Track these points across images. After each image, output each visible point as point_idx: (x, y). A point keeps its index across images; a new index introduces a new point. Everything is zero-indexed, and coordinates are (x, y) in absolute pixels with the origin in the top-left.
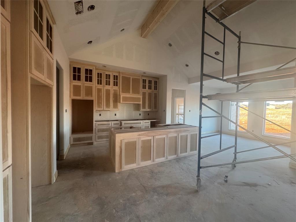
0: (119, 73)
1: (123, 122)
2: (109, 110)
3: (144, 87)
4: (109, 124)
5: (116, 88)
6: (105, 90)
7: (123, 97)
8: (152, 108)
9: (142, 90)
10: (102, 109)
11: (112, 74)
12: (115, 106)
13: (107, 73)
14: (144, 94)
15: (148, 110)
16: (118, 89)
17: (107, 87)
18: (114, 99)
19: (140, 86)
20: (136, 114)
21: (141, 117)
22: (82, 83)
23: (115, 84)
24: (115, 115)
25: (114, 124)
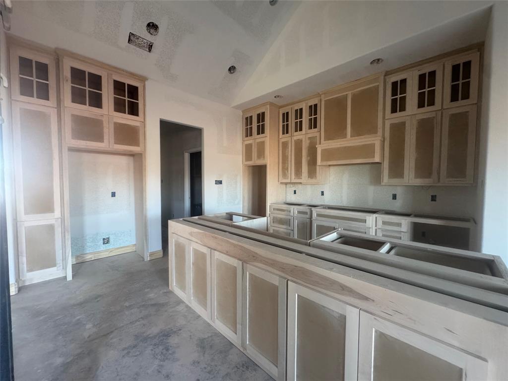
0: (319, 95)
1: (315, 211)
2: (301, 183)
3: (398, 105)
5: (314, 132)
6: (293, 143)
7: (323, 151)
8: (435, 175)
9: (386, 118)
10: (288, 181)
11: (307, 104)
12: (312, 173)
13: (297, 107)
14: (398, 130)
15: (419, 182)
16: (318, 135)
17: (298, 136)
18: (309, 158)
19: (380, 107)
20: (373, 195)
21: (397, 205)
23: (313, 124)
25: (299, 212)
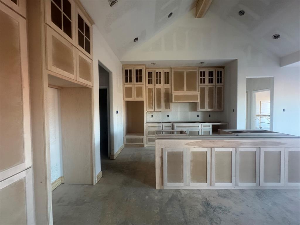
0: (171, 68)
1: (175, 125)
2: (160, 111)
3: (203, 81)
4: (160, 127)
5: (167, 86)
6: (156, 90)
7: (175, 96)
8: (214, 108)
9: (199, 85)
10: (153, 110)
11: (163, 71)
12: (167, 106)
13: (158, 71)
14: (203, 90)
15: (209, 110)
16: (170, 87)
17: (158, 86)
18: (165, 98)
19: (197, 80)
20: (192, 115)
21: (199, 119)
22: (134, 85)
23: (167, 82)
24: (168, 116)
25: (166, 127)
